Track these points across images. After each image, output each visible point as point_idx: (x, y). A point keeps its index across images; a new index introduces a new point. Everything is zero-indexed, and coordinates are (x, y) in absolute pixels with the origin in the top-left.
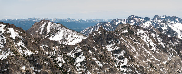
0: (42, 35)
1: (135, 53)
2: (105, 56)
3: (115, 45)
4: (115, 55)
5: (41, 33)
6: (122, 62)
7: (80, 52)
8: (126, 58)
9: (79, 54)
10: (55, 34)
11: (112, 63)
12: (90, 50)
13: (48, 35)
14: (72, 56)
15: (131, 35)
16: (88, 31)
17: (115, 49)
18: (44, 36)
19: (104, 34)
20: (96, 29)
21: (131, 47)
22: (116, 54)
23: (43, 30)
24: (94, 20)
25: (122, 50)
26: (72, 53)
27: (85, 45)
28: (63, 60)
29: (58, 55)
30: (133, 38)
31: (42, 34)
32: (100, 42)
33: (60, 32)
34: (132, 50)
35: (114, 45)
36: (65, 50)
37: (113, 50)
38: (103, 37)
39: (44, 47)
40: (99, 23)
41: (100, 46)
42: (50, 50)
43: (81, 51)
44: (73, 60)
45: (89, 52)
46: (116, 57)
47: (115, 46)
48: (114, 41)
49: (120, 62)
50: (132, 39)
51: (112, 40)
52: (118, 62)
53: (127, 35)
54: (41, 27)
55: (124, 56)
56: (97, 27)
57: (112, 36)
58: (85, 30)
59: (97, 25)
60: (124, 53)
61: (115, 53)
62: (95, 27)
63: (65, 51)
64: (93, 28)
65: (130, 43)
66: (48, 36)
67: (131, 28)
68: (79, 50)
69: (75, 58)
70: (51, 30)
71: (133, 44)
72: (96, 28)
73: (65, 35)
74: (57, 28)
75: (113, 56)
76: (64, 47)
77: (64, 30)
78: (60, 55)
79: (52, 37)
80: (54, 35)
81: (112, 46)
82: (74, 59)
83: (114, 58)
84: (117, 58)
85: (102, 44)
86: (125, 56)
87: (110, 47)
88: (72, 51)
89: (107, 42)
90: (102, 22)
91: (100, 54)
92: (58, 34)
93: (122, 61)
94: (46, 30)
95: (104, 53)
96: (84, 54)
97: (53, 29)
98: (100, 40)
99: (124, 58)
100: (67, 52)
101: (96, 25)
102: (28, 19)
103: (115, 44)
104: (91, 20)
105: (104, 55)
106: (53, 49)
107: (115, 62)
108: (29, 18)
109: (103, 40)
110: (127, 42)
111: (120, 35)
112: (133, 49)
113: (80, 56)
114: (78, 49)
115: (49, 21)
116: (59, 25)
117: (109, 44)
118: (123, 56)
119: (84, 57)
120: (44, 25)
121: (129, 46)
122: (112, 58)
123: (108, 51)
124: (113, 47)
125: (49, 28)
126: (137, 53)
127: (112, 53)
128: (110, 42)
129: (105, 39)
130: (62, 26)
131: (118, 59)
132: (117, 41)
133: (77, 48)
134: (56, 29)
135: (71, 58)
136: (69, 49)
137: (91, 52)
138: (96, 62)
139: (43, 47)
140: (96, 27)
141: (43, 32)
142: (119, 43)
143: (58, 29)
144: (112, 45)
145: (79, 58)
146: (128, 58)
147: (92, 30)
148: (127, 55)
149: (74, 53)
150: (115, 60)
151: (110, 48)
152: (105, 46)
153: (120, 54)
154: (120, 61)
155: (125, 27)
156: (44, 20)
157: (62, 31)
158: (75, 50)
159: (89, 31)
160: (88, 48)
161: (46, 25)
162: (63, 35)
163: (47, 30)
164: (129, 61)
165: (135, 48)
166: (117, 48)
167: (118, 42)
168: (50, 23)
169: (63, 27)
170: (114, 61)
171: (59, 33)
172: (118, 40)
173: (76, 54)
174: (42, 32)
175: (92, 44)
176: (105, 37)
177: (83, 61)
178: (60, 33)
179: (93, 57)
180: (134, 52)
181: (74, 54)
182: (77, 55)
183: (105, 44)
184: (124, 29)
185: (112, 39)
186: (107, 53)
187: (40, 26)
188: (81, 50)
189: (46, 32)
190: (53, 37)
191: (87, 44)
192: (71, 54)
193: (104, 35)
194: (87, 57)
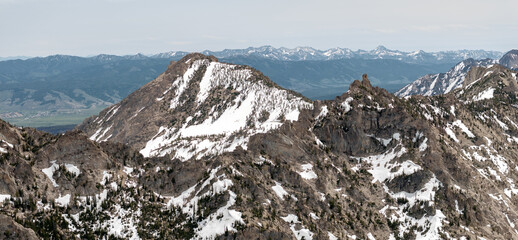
0: (175, 111)
1: (503, 185)
2: (351, 206)
3: (404, 155)
4: (396, 196)
5: (173, 105)
6: (420, 229)
7: (226, 193)
8: (438, 212)
9: (221, 199)
10: (225, 107)
11: (379, 231)
12: (280, 180)
13: (197, 111)
14: (185, 210)
15: (501, 110)
16: (419, 91)
17: (399, 172)
18: (183, 114)
19: (364, 109)
20: (444, 85)
21: (492, 157)
22: (402, 195)
23: (184, 93)
24: (462, 51)
25: (428, 177)
26: (193, 195)
27: (261, 159)
28: (133, 229)
29: (118, 207)
30: (507, 123)
31: (179, 109)
32: (343, 143)
33: (244, 98)
34: (493, 172)
35: (400, 154)
36: (159, 183)
37: (392, 176)
38: (359, 120)
39: (62, 175)
40: (462, 64)
41: (343, 158)
42: (81, 184)
43: (231, 188)
44: (187, 230)
45: (270, 191)
46: (402, 207)
47: (402, 159)
48: (402, 137)
49: (415, 227)
50: (502, 124)
51: (397, 136)
52: (403, 230)
53: (485, 109)
54: (176, 82)
55: (431, 204)
56: (449, 78)
57: (397, 118)
58: (410, 88)
59: (457, 68)
60: (434, 189)
61: (401, 189)
62: (442, 76)
63: (162, 187)
64: (435, 81)
65: (490, 142)
66: (199, 113)
67: (507, 83)
68: (222, 185)
69: (200, 219)
70: (212, 91)
71: (501, 144)
72: (447, 81)
73: (258, 113)
74: (234, 85)
75: (389, 201)
76: (158, 169)
77: (258, 94)
78: (125, 207)
79: (211, 118)
80: (221, 110)
81: (392, 162)
82: (192, 225)
83: (389, 212)
84: (404, 211)
85: (349, 153)
86: (436, 201)
87: (382, 165)
88: (192, 189)
89: (376, 142)
90: (471, 59)
91: (328, 197)
92: (236, 106)
93: (421, 222)
94: (193, 92)
95: (350, 191)
96: (238, 200)
97: (219, 88)
98: (345, 137)
99: (430, 212)
100: (170, 193)
101: (453, 69)
102: (248, 50)
103: (404, 150)
104: (454, 54)
105: (348, 201)
106: (103, 183)
107: (394, 226)
108: (251, 48)
109: (355, 136)
110: (477, 140)
111: (453, 109)
112: (494, 167)
113: (220, 211)
114: (221, 179)
115: (211, 58)
116: (247, 73)
117: (382, 150)
118: (426, 203)
119: (237, 216)
120: (189, 73)
121: (484, 153)
122: (383, 211)
123: (373, 182)
124: (395, 165)
125: (205, 86)
126: (510, 181)
127: (386, 189)
128: (386, 142)
129: (369, 131)
130: (255, 79)
131: (410, 214)
132: (414, 140)
133: (217, 174)
134: (230, 88)
135: (183, 217)
136: (181, 179)
137: (279, 190)
138: (295, 232)
139: (55, 175)
140: (446, 76)
141: (181, 100)
142: (423, 146)
143: (239, 89)
144: (391, 156)
145: (215, 216)
146: (449, 210)
147: (432, 86)
148: (444, 197)
149: (199, 195)
150: (394, 218)
151: (381, 168)
152: (364, 159)
153: (419, 193)
154: (414, 222)
155: (487, 79)
156: (196, 56)
157: (251, 97)
158: (207, 182)
159: (423, 89)
160: (270, 170)
161: (199, 75)
162: (249, 112)
163: (196, 92)
164: (451, 224)
165: (508, 162)
166: (409, 168)
167: (419, 141)
168: (213, 64)
169: (258, 79)
170: (389, 223)
171: (240, 104)
172: (422, 135)
173: (208, 199)
174: (177, 99)
175: (300, 152)
176: (368, 124)
177: (227, 232)
178: (243, 103)
179: (287, 213)
180: (498, 178)
181: (200, 202)
182: (210, 205)
183: (364, 152)
184: (482, 86)
185: (395, 129)
186: (365, 190)
187: (175, 79)
188: (229, 182)
189: (193, 99)
190: (214, 120)
191: (274, 154)
192: (188, 199)
193: (361, 113)
194: (251, 215)
